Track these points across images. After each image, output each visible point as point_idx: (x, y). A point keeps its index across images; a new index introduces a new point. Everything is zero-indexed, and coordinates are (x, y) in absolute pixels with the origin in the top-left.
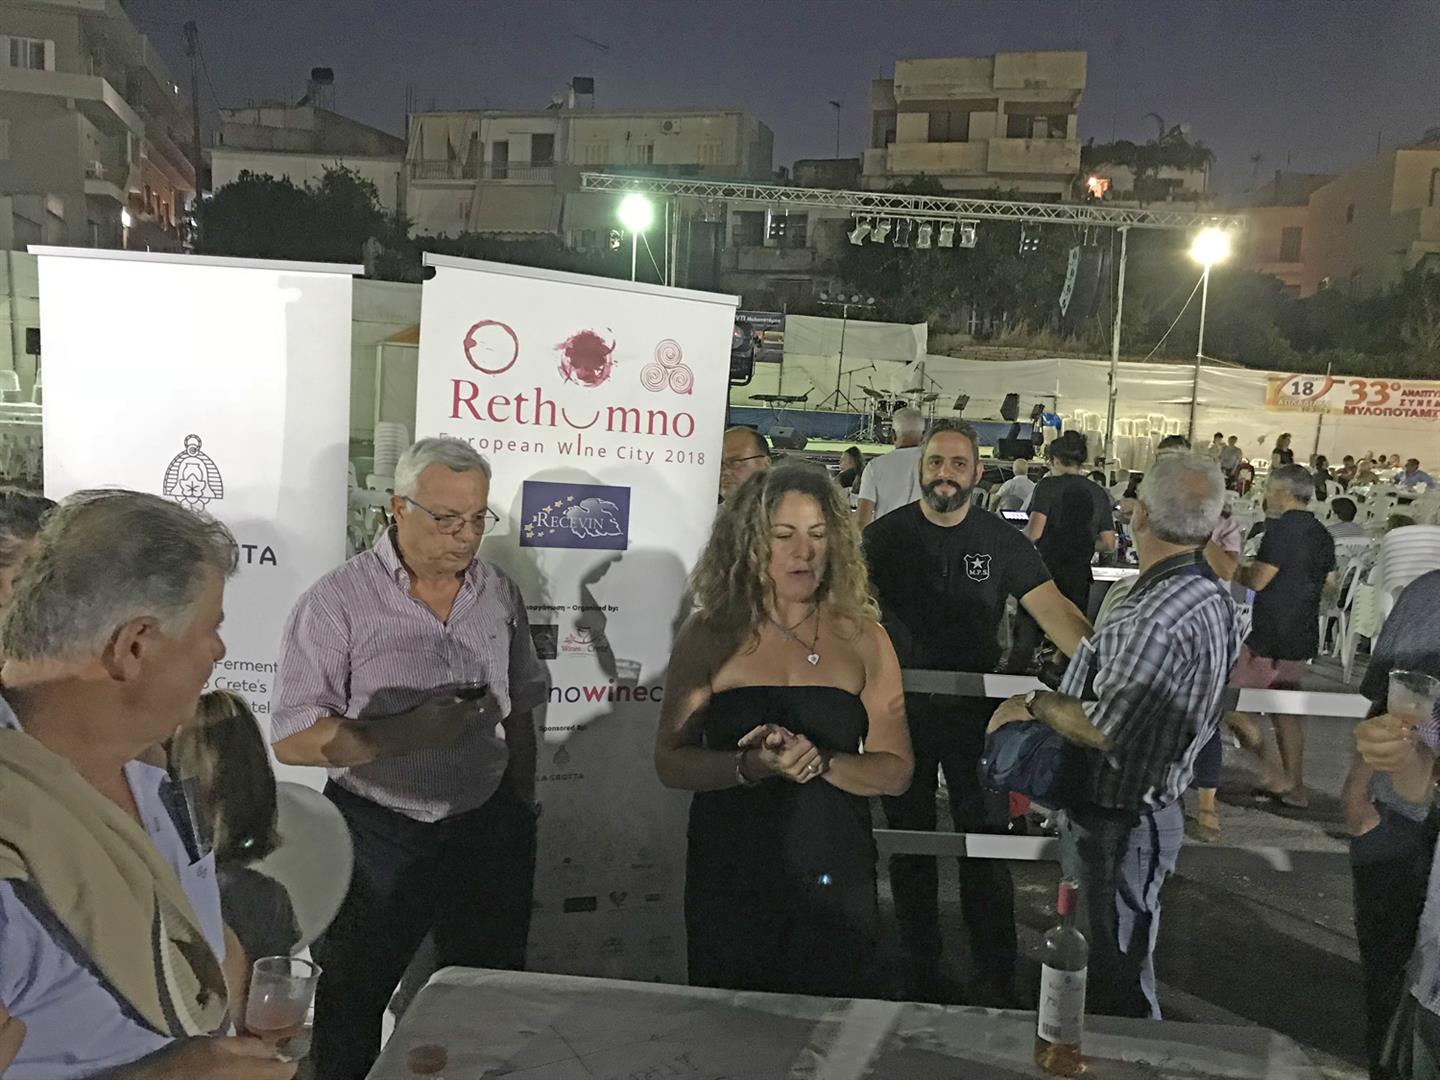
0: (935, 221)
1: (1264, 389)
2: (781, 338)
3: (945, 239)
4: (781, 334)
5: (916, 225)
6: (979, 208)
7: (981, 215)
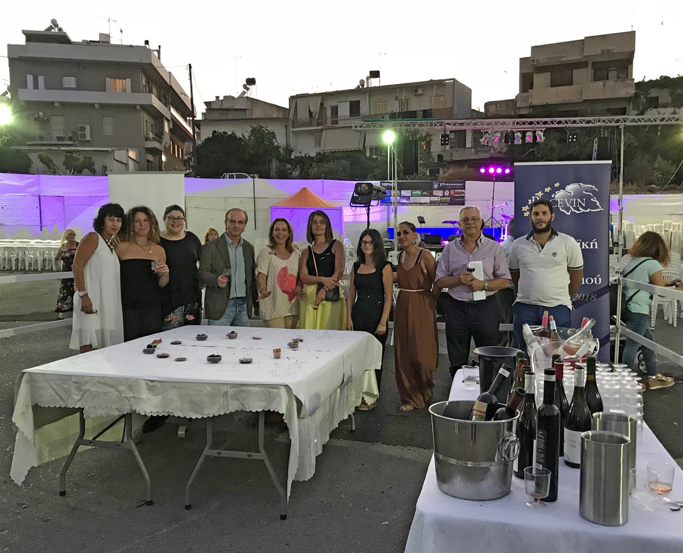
0: (523, 131)
2: (463, 193)
3: (529, 138)
4: (464, 191)
5: (513, 133)
6: (545, 123)
7: (547, 126)
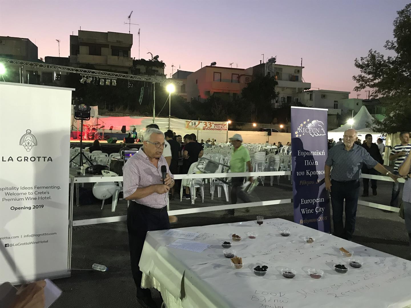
0: (105, 78)
1: (185, 124)
3: (108, 83)
5: (100, 79)
6: (116, 75)
7: (119, 77)
